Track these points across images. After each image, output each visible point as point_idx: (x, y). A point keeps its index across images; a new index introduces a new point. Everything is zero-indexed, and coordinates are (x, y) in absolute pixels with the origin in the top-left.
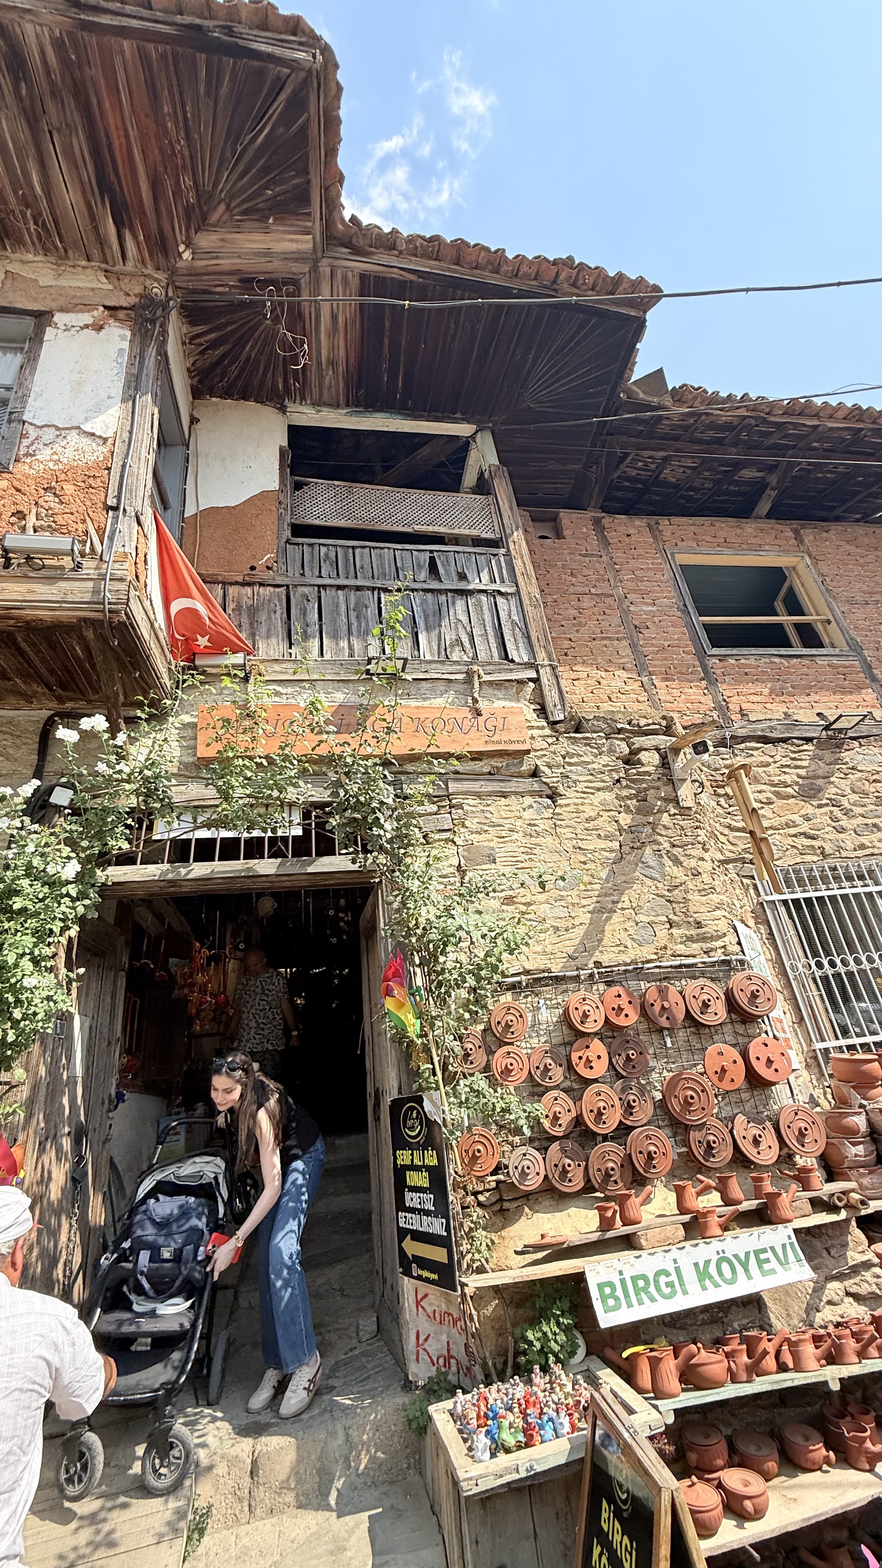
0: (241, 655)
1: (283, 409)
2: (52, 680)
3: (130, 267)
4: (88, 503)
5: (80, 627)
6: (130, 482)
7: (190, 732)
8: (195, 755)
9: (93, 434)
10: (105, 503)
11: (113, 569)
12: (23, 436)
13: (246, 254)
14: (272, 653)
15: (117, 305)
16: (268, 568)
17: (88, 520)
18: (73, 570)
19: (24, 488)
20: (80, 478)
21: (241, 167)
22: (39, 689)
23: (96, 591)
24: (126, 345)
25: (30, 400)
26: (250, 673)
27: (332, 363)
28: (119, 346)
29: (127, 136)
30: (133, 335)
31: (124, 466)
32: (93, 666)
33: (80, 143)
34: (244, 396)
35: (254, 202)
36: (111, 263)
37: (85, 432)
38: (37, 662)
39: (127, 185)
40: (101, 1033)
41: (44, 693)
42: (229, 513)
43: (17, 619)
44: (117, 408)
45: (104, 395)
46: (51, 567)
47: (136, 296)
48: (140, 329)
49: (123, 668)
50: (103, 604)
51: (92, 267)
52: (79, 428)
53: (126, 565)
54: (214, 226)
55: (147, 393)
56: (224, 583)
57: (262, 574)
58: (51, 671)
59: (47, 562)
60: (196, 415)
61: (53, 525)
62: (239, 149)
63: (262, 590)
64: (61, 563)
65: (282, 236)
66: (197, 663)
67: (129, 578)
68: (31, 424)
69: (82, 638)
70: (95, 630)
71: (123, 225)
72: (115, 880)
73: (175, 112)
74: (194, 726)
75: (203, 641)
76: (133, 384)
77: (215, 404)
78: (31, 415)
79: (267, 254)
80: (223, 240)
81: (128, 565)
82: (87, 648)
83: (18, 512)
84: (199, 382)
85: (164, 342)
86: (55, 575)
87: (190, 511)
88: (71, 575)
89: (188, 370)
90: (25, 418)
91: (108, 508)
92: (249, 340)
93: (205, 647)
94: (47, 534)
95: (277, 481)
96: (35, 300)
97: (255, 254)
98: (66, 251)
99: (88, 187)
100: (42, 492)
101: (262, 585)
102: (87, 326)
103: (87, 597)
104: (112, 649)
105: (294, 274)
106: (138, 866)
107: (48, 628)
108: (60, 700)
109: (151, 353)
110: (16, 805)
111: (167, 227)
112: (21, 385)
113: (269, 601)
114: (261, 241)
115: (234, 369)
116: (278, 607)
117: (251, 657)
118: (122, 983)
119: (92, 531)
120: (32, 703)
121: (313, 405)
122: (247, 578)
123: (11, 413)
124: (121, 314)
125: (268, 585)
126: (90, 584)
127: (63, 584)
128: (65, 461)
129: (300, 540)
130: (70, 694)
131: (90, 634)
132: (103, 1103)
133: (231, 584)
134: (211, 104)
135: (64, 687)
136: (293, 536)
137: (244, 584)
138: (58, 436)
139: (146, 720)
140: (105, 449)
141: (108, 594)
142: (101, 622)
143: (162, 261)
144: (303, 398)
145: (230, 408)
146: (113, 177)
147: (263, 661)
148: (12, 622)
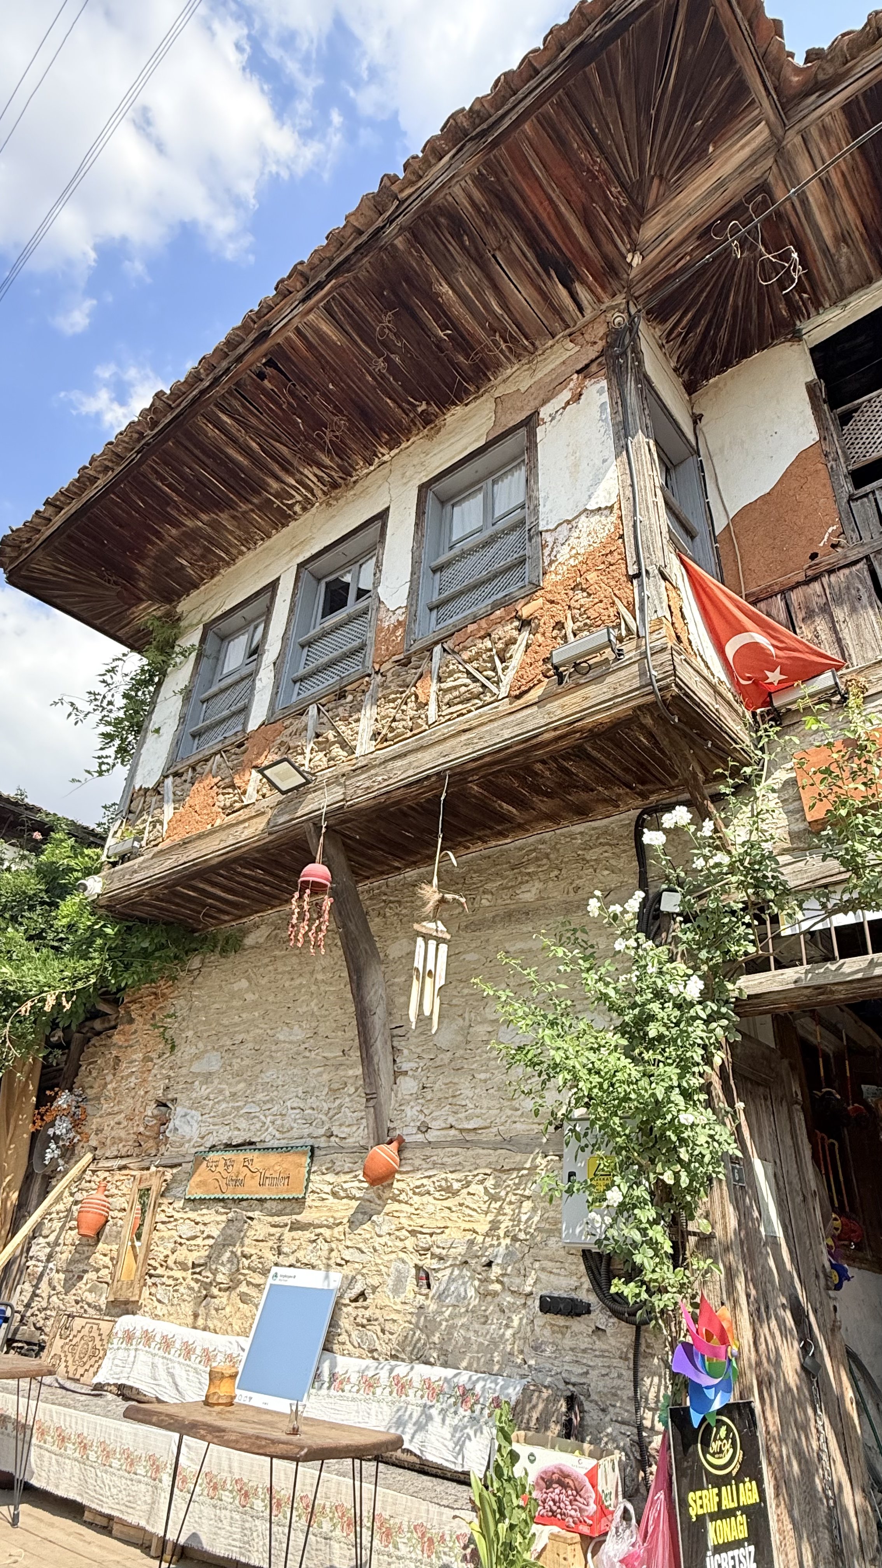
0: (828, 674)
1: (797, 336)
2: (628, 778)
3: (589, 313)
4: (613, 583)
5: (638, 716)
6: (644, 538)
7: (791, 792)
8: (805, 820)
9: (600, 509)
10: (627, 575)
11: (652, 641)
12: (543, 547)
13: (695, 206)
14: (870, 654)
15: (587, 362)
16: (834, 546)
17: (616, 600)
18: (616, 660)
19: (557, 598)
20: (599, 562)
21: (661, 129)
22: (621, 791)
23: (642, 673)
24: (605, 397)
25: (541, 509)
26: (847, 692)
27: (842, 238)
28: (600, 403)
29: (550, 200)
30: (609, 381)
31: (635, 526)
32: (662, 751)
33: (518, 243)
34: (745, 353)
35: (687, 147)
36: (572, 324)
37: (592, 511)
38: (610, 764)
39: (564, 243)
40: (790, 1183)
41: (627, 794)
42: (767, 502)
43: (581, 730)
44: (613, 467)
45: (598, 463)
46: (599, 664)
47: (601, 339)
48: (614, 371)
49: (692, 743)
50: (651, 684)
51: (557, 342)
52: (586, 510)
53: (663, 632)
54: (653, 208)
55: (637, 432)
56: (782, 592)
57: (826, 560)
58: (626, 770)
59: (590, 662)
60: (697, 411)
61: (588, 621)
62: (653, 112)
63: (833, 578)
64: (604, 656)
65: (728, 154)
66: (776, 704)
67: (669, 645)
68: (547, 531)
69: (642, 727)
70: (652, 715)
71: (573, 281)
72: (752, 992)
73: (584, 141)
74: (792, 783)
75: (774, 677)
76: (622, 433)
77: (716, 385)
78: (544, 522)
79: (721, 184)
80: (668, 213)
81: (666, 630)
82: (651, 736)
83: (557, 623)
84: (691, 373)
85: (641, 362)
86: (603, 671)
87: (720, 526)
88: (614, 666)
89: (675, 370)
90: (540, 529)
91: (631, 578)
92: (729, 291)
93: (780, 682)
94: (586, 633)
95: (815, 430)
96: (522, 409)
97: (705, 198)
98: (533, 344)
99: (534, 275)
100: (571, 593)
101: (831, 572)
102: (568, 403)
103: (636, 683)
104: (675, 727)
105: (758, 179)
106: (773, 972)
107: (610, 728)
108: (644, 795)
109: (631, 386)
110: (629, 922)
111: (609, 248)
112: (530, 498)
113: (848, 588)
114: (707, 180)
115: (724, 334)
116: (862, 590)
117: (844, 671)
118: (800, 1118)
119: (624, 611)
120: (618, 806)
121: (834, 304)
122: (809, 573)
123: (529, 530)
124: (594, 368)
125: (840, 569)
126: (635, 667)
127: (610, 679)
128: (582, 551)
129: (868, 488)
130: (650, 787)
131: (648, 721)
132: (817, 1277)
133: (792, 588)
134: (614, 100)
135: (643, 783)
136: (857, 486)
137: (808, 582)
138: (570, 530)
139: (733, 794)
140: (613, 518)
141: (653, 672)
142: (654, 704)
143: (616, 285)
144: (818, 305)
145: (732, 378)
146: (551, 248)
147: (860, 671)
148: (578, 735)
